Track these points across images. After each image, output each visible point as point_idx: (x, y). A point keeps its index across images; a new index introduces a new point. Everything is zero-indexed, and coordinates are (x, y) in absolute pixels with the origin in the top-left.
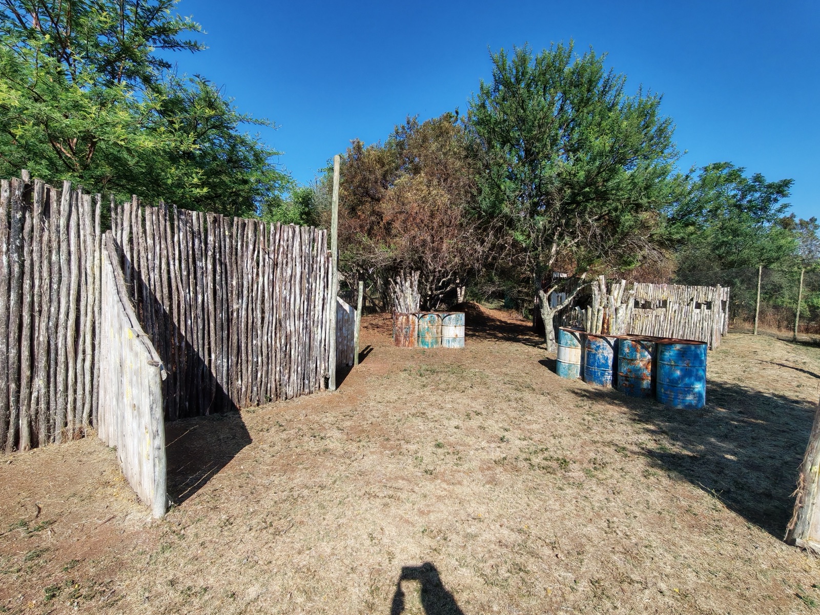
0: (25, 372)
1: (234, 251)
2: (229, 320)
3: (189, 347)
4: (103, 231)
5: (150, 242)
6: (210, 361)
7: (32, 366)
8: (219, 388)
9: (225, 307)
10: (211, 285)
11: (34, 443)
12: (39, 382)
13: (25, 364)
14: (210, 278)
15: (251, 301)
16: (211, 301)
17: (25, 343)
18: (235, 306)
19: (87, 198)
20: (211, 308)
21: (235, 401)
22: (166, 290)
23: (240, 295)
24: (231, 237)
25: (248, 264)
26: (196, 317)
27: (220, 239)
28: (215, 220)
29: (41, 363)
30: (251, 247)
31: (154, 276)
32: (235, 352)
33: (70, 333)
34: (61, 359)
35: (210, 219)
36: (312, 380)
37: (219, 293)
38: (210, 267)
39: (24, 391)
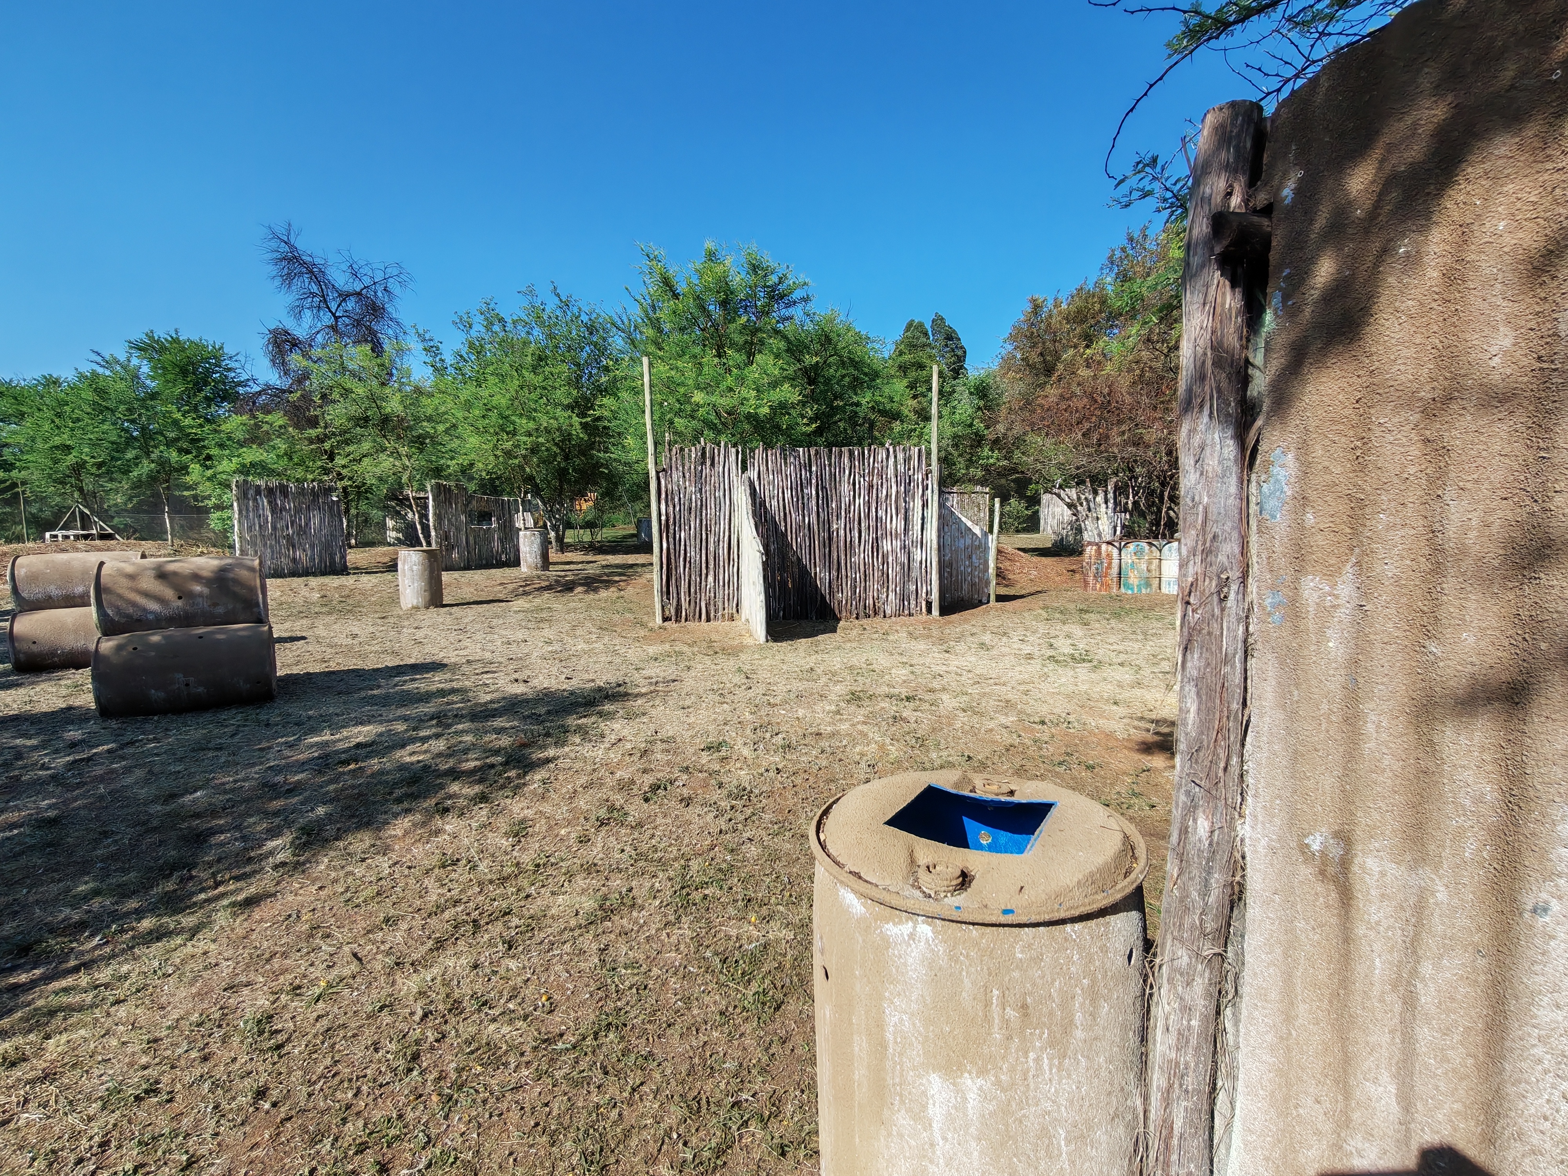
0: (704, 571)
1: (833, 476)
2: (830, 539)
3: (799, 560)
4: (743, 472)
5: (771, 477)
6: (816, 574)
7: (707, 567)
8: (823, 597)
9: (827, 526)
10: (815, 508)
11: (708, 620)
12: (711, 578)
13: (704, 565)
14: (814, 502)
15: (849, 521)
16: (815, 522)
17: (704, 552)
18: (835, 526)
19: (734, 450)
20: (816, 528)
21: (837, 612)
22: (782, 514)
23: (838, 517)
24: (830, 465)
25: (845, 488)
26: (804, 536)
27: (822, 468)
28: (817, 453)
29: (711, 566)
30: (847, 472)
31: (774, 503)
32: (835, 567)
33: (726, 546)
34: (721, 563)
35: (813, 452)
36: (913, 602)
37: (821, 515)
38: (814, 492)
39: (703, 583)
